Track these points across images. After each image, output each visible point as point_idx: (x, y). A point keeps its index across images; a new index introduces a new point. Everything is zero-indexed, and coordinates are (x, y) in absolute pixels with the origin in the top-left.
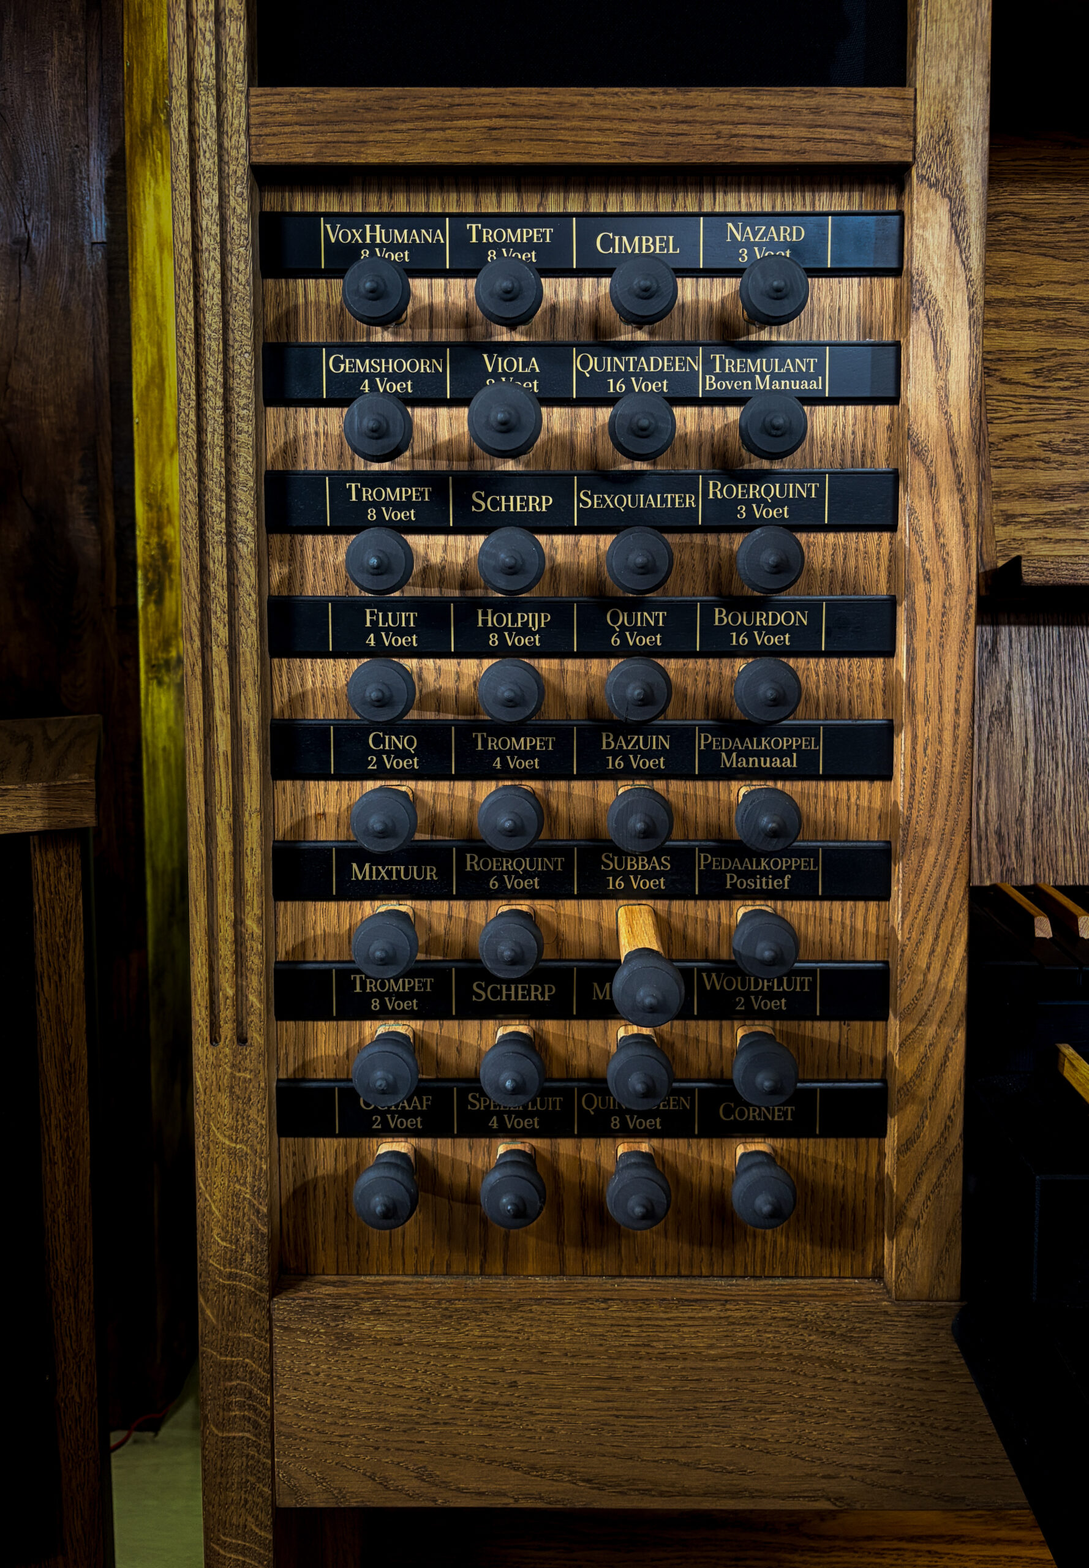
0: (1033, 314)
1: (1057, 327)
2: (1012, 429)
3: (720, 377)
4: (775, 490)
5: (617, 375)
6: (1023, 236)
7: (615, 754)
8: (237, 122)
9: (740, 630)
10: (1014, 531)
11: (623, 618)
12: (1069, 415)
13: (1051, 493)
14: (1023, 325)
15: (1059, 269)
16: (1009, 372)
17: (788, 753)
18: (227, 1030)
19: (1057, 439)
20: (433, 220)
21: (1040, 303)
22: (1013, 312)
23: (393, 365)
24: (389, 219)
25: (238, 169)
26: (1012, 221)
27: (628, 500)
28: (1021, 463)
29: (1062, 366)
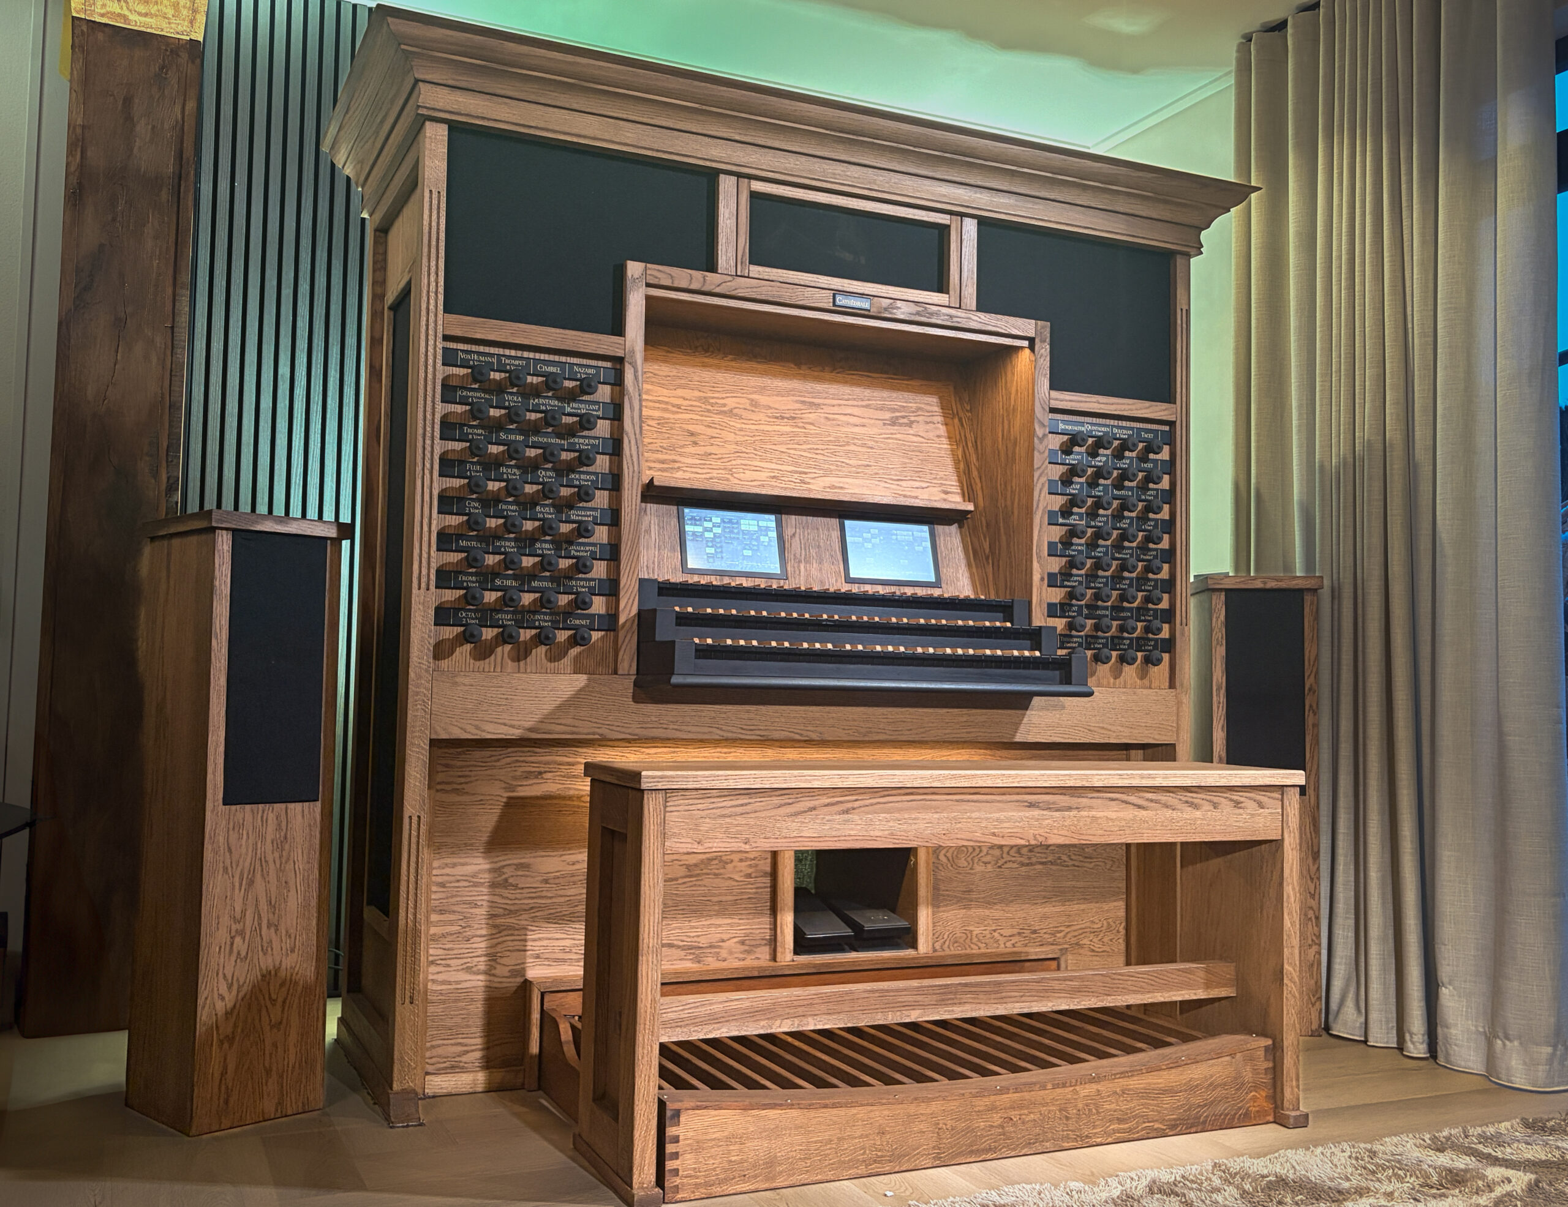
0: (657, 405)
1: (665, 410)
2: (651, 441)
3: (572, 408)
4: (587, 441)
5: (543, 404)
6: (653, 380)
7: (540, 512)
8: (440, 322)
9: (577, 479)
10: (651, 472)
11: (543, 473)
12: (668, 438)
13: (663, 462)
14: (654, 408)
17: (590, 516)
18: (423, 585)
19: (665, 445)
20: (492, 355)
21: (659, 402)
22: (651, 404)
23: (478, 395)
24: (479, 353)
25: (440, 335)
27: (545, 440)
28: (653, 451)
29: (667, 423)
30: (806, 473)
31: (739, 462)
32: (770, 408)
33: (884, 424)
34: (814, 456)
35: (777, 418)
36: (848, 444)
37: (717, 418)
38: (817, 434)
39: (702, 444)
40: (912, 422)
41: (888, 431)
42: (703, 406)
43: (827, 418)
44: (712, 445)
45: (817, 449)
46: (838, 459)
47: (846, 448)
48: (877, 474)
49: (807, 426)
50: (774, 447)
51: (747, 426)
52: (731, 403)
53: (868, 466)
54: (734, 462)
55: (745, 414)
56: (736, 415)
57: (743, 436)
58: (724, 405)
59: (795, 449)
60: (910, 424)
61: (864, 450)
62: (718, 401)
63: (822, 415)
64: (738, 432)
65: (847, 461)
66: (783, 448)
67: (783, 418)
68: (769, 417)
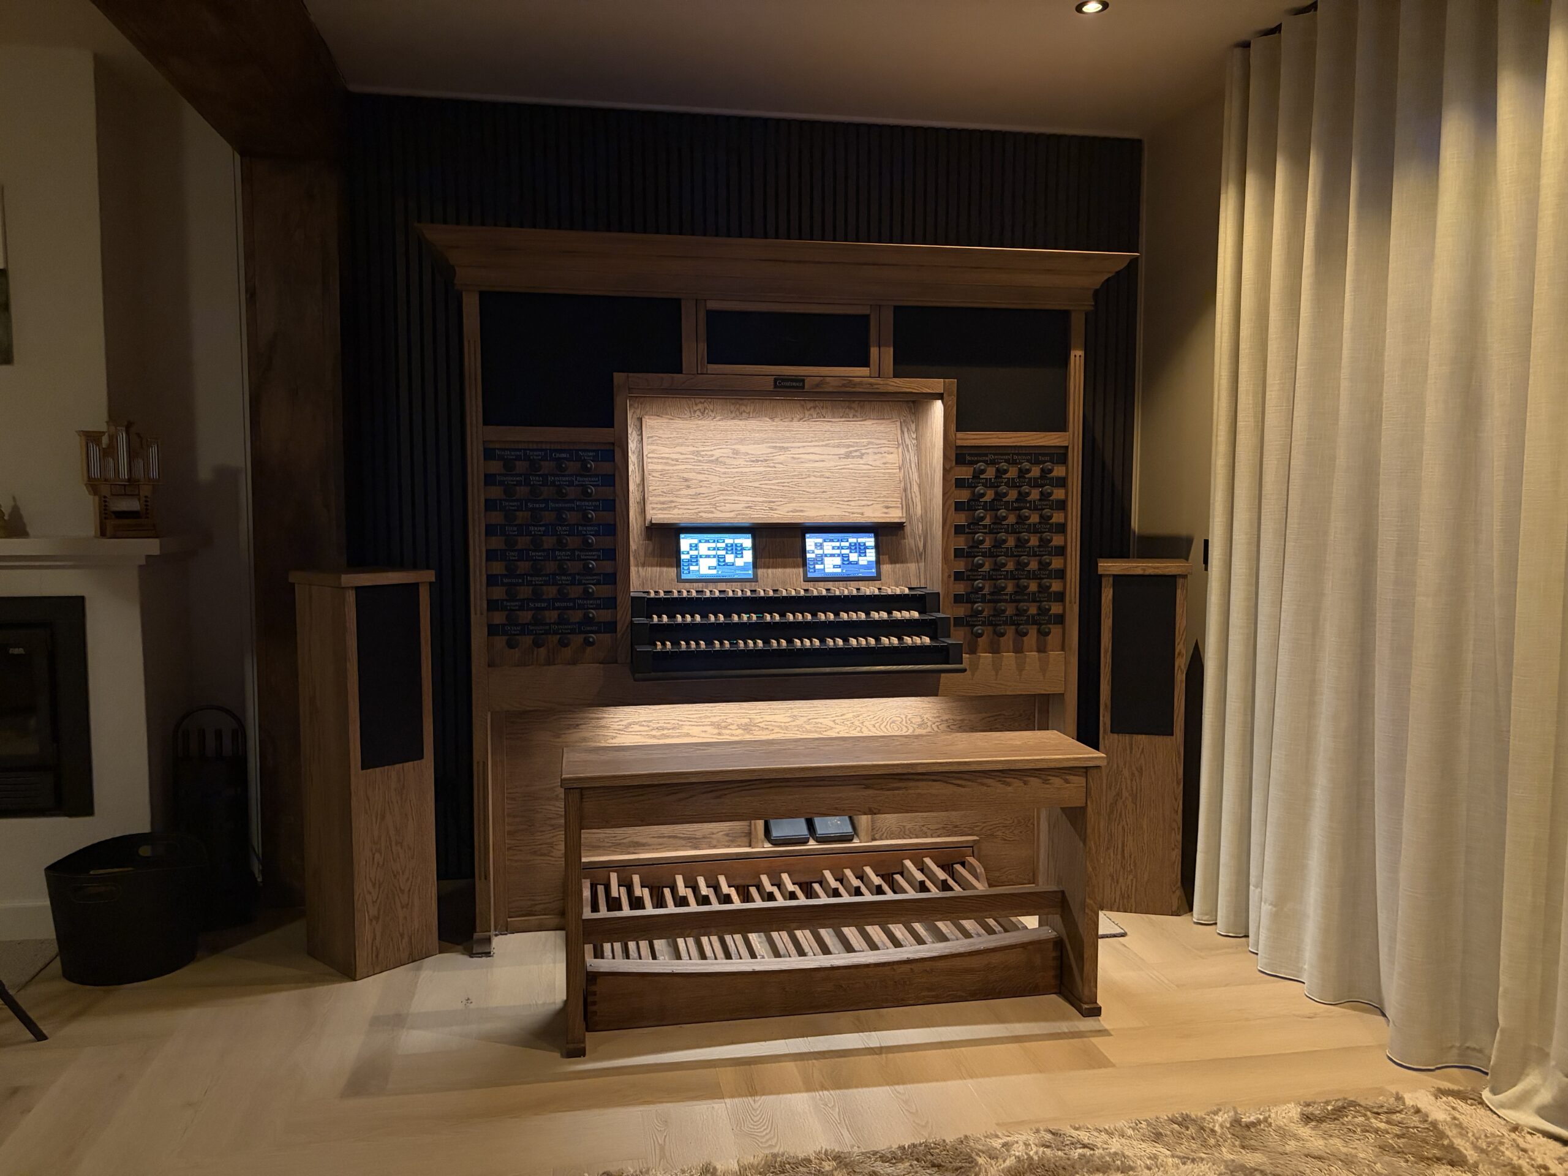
0: (660, 461)
1: (666, 464)
2: (654, 488)
3: (579, 481)
4: (591, 503)
5: (558, 481)
6: (659, 442)
7: (559, 556)
8: (481, 432)
9: (584, 530)
10: (654, 512)
11: (561, 528)
12: (668, 485)
13: (663, 503)
14: (658, 463)
15: (667, 450)
16: (654, 474)
17: (594, 555)
19: (665, 490)
20: (520, 450)
22: (656, 460)
23: (512, 478)
24: (511, 450)
25: (482, 441)
26: (656, 438)
27: (561, 505)
28: (656, 496)
29: (667, 473)
30: (774, 502)
31: (722, 497)
32: (748, 454)
33: (840, 458)
34: (782, 488)
35: (753, 461)
36: (809, 476)
37: (706, 466)
38: (784, 471)
39: (694, 486)
40: (863, 454)
41: (842, 463)
42: (696, 458)
43: (793, 458)
44: (701, 487)
45: (784, 483)
46: (800, 488)
47: (808, 479)
48: (830, 498)
49: (777, 465)
50: (750, 484)
51: (729, 470)
52: (717, 453)
53: (824, 492)
54: (717, 499)
55: (728, 461)
56: (721, 462)
57: (726, 477)
58: (712, 456)
59: (766, 484)
60: (861, 456)
61: (822, 479)
62: (707, 453)
63: (789, 456)
64: (721, 475)
65: (807, 490)
66: (757, 484)
67: (758, 461)
68: (747, 461)
